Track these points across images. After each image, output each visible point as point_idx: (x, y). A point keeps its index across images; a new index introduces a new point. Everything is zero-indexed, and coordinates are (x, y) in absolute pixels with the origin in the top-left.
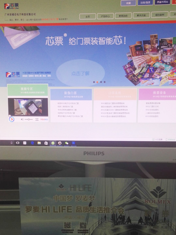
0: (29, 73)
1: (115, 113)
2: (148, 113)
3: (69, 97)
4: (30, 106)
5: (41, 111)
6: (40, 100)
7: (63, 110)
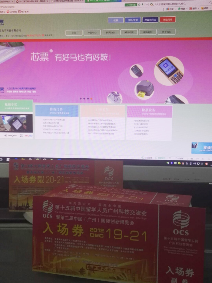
0: (14, 89)
1: (102, 130)
2: (137, 131)
3: (55, 113)
4: (15, 122)
5: (25, 127)
6: (25, 116)
7: (49, 126)
